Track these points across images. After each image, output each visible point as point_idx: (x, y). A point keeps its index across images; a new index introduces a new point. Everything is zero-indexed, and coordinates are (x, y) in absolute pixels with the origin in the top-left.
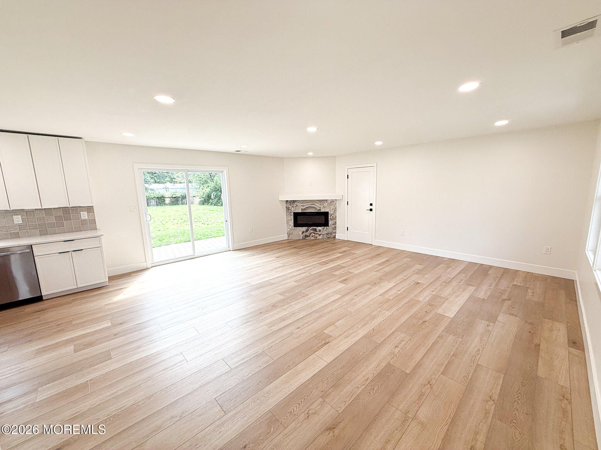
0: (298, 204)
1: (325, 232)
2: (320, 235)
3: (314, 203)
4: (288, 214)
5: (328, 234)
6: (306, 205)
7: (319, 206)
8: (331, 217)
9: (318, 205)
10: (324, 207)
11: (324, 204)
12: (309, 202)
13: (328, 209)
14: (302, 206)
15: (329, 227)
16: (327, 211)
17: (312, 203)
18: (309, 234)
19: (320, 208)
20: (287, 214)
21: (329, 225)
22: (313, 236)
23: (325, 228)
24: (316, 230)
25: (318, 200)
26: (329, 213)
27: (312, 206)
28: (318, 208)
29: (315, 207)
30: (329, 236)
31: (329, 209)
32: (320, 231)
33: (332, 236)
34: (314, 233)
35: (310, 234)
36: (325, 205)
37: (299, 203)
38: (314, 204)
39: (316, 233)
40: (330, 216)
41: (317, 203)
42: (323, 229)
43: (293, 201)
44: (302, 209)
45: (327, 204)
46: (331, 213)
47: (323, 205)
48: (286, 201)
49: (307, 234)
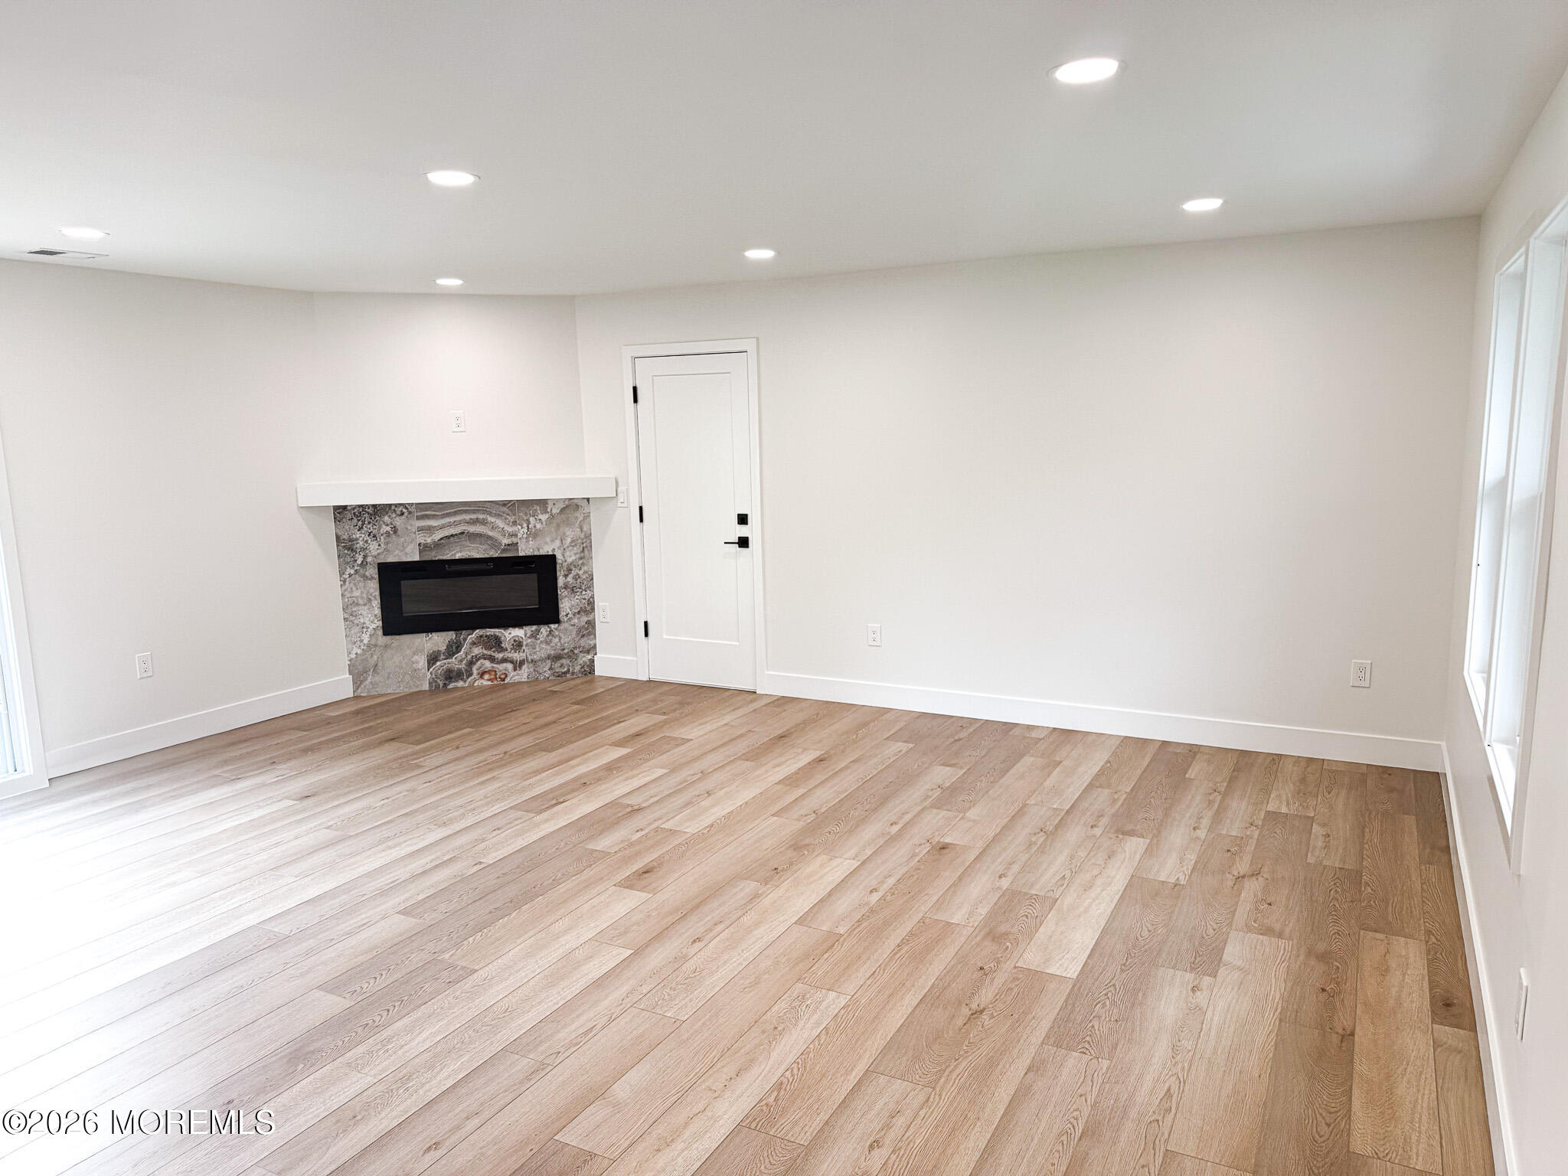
0: (399, 522)
1: (543, 651)
2: (518, 665)
3: (481, 516)
4: (350, 575)
5: (557, 658)
6: (442, 527)
7: (510, 529)
8: (570, 579)
9: (500, 523)
10: (533, 534)
11: (531, 519)
12: (456, 513)
13: (553, 541)
14: (420, 529)
15: (563, 626)
16: (551, 553)
17: (474, 516)
18: (463, 666)
19: (515, 540)
20: (342, 574)
21: (562, 614)
22: (489, 672)
23: (544, 630)
24: (497, 643)
25: (504, 503)
26: (559, 557)
27: (472, 529)
28: (506, 541)
29: (490, 534)
30: (562, 666)
31: (558, 543)
32: (518, 645)
33: (577, 668)
34: (492, 659)
35: (471, 663)
36: (538, 526)
37: (404, 517)
38: (484, 522)
39: (500, 656)
40: (566, 576)
41: (498, 516)
42: (534, 636)
43: (374, 506)
44: (423, 548)
45: (544, 517)
46: (570, 560)
47: (529, 523)
48: (336, 508)
49: (455, 663)
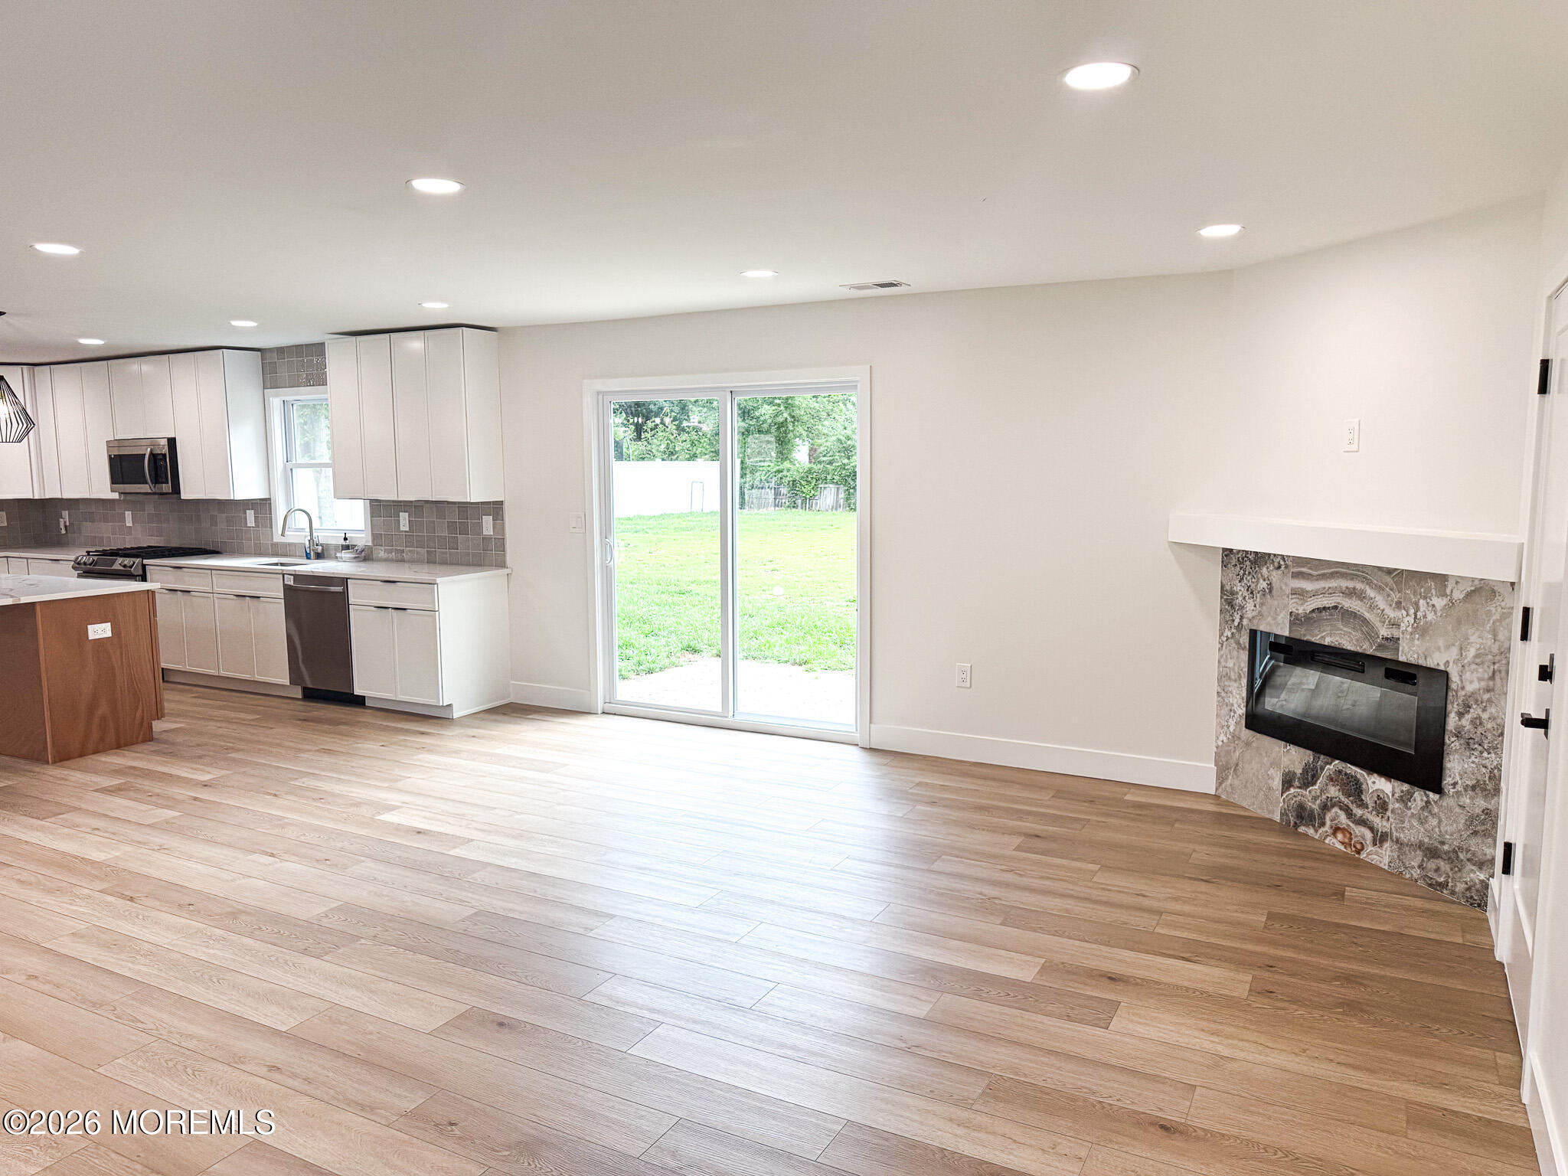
0: (1276, 576)
1: (1413, 832)
2: (1380, 838)
3: (1359, 586)
4: (1228, 639)
5: (1432, 853)
6: (1315, 594)
7: (1392, 614)
8: (1466, 721)
9: (1380, 601)
10: (1422, 629)
11: (1422, 602)
12: (1333, 575)
13: (1448, 647)
14: (1295, 592)
15: (1448, 802)
16: (1442, 668)
17: (1351, 584)
18: (1315, 806)
19: (1396, 633)
20: (1221, 635)
21: (1447, 781)
22: (1343, 830)
23: (1419, 796)
24: (1355, 790)
25: (1389, 571)
26: (1454, 677)
27: (1349, 604)
28: (1384, 632)
29: (1367, 615)
30: (1437, 870)
31: (1454, 653)
32: (1382, 806)
33: (1460, 887)
34: (1350, 814)
35: (1325, 807)
36: (1430, 616)
37: (1280, 572)
38: (1360, 596)
39: (1358, 812)
40: (1461, 715)
41: (1379, 589)
42: (1405, 799)
43: (1256, 553)
44: (1296, 620)
45: (1440, 603)
46: (1470, 688)
47: (1417, 610)
48: (1224, 550)
49: (1310, 797)
